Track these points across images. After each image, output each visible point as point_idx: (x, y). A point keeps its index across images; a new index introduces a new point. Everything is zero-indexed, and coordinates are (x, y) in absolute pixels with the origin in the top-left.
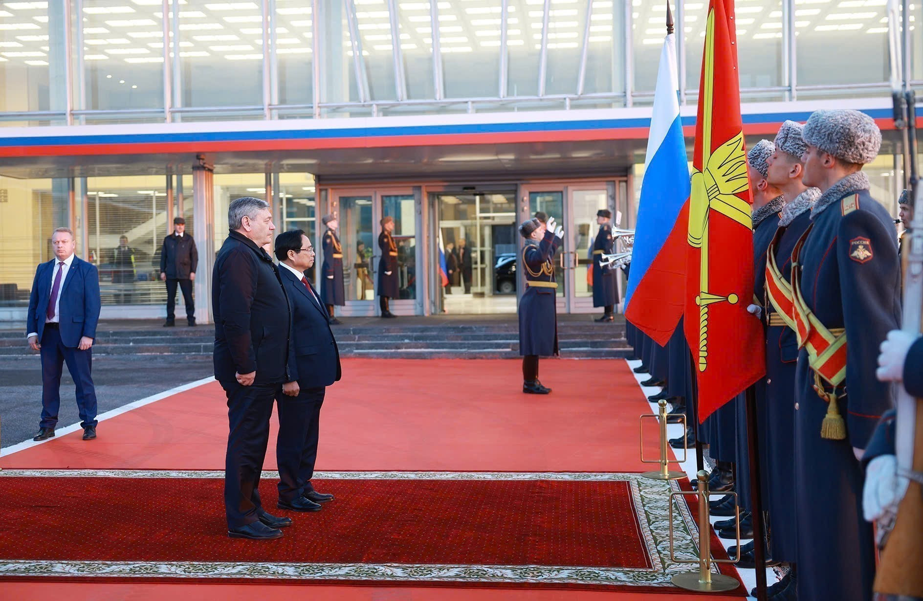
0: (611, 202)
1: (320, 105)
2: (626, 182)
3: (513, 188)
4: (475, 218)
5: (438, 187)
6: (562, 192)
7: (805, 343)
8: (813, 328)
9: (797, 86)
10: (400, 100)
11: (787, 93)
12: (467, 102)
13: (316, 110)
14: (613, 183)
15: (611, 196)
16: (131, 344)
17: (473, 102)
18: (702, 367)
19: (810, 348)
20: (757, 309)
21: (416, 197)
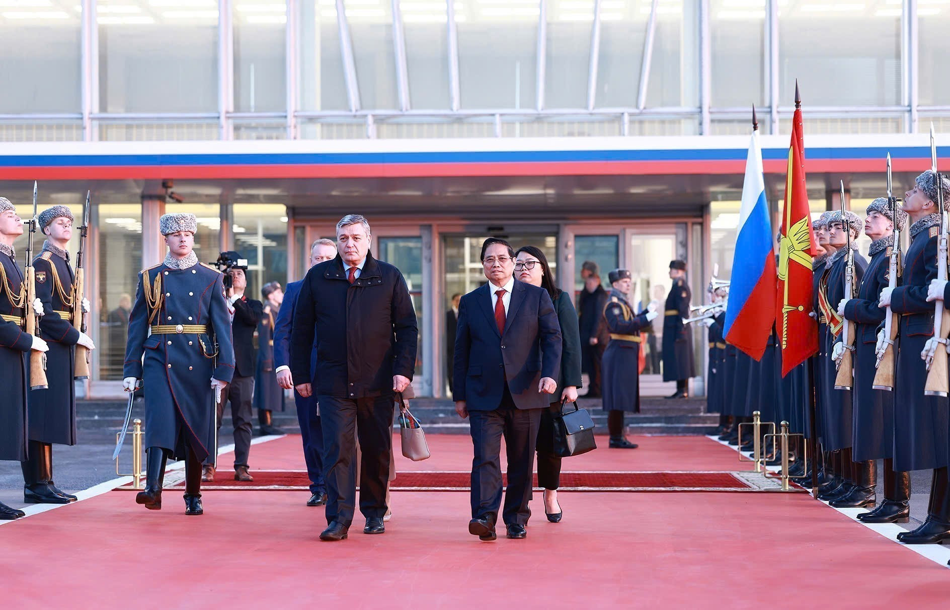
0: (681, 251)
1: (296, 114)
2: (701, 224)
3: (554, 229)
4: (463, 271)
5: (455, 225)
6: (617, 236)
7: (829, 323)
8: (832, 315)
9: (918, 106)
10: (404, 109)
11: (907, 115)
12: (493, 115)
13: (291, 121)
14: (684, 226)
15: (681, 243)
16: (96, 417)
17: (501, 115)
18: (784, 347)
19: (832, 325)
20: (814, 314)
21: (425, 239)
